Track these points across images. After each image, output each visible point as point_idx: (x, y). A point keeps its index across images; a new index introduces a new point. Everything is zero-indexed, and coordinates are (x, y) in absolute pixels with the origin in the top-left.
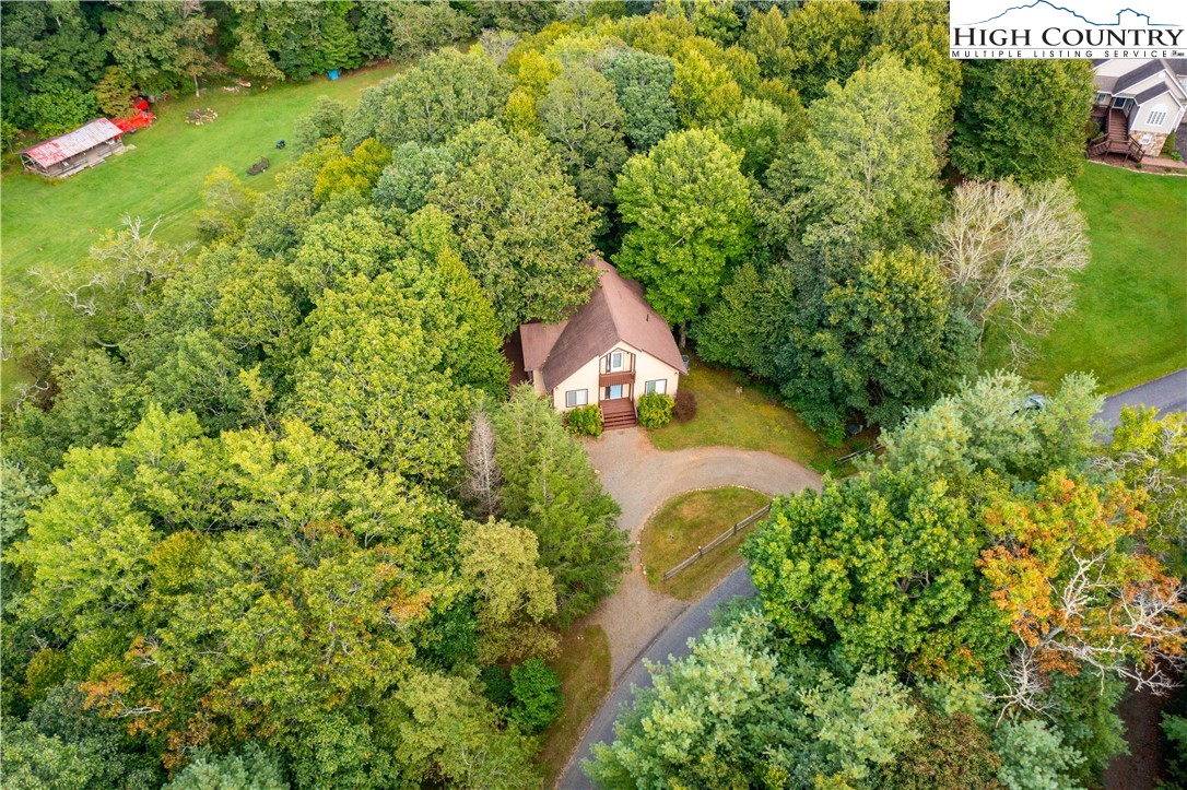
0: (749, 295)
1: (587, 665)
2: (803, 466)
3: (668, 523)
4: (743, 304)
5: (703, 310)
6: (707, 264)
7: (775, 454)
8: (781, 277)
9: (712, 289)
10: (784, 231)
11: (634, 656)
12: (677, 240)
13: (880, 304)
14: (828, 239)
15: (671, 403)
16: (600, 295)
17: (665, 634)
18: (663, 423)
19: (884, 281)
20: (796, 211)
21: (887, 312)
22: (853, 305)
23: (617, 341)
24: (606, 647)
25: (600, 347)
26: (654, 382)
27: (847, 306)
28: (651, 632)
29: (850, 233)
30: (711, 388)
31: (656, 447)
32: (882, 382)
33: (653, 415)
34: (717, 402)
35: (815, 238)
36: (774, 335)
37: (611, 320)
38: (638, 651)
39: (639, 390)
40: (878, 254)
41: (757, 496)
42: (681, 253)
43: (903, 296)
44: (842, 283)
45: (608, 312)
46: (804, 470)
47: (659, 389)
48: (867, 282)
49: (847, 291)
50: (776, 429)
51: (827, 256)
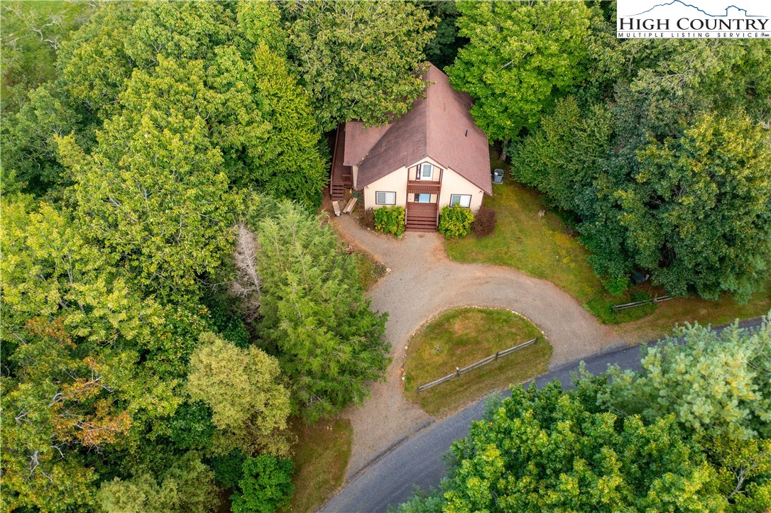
0: (566, 129)
1: (329, 456)
2: (580, 303)
3: (438, 334)
4: (558, 137)
5: (524, 132)
6: (530, 92)
7: (557, 285)
8: (602, 117)
9: (534, 115)
10: (616, 71)
11: (371, 458)
12: (505, 63)
13: (694, 174)
14: (658, 88)
15: (471, 218)
16: (423, 105)
17: (405, 444)
18: (460, 235)
19: (706, 150)
20: (634, 51)
21: (701, 185)
22: (666, 166)
23: (424, 156)
24: (349, 443)
25: (409, 158)
26: (459, 196)
27: (659, 166)
28: (393, 438)
29: (685, 86)
30: (517, 206)
31: (448, 256)
32: (677, 250)
33: (452, 227)
34: (518, 221)
35: (645, 85)
36: (582, 174)
37: (425, 133)
38: (377, 454)
39: (444, 201)
40: (708, 117)
41: (527, 325)
42: (506, 76)
43: (723, 172)
44: (660, 138)
45: (424, 125)
46: (580, 308)
47: (464, 202)
48: (687, 147)
49: (662, 153)
50: (565, 261)
51: (652, 108)
